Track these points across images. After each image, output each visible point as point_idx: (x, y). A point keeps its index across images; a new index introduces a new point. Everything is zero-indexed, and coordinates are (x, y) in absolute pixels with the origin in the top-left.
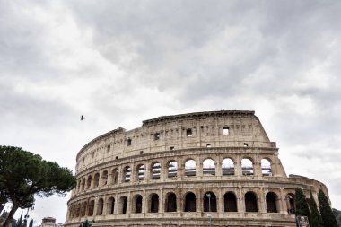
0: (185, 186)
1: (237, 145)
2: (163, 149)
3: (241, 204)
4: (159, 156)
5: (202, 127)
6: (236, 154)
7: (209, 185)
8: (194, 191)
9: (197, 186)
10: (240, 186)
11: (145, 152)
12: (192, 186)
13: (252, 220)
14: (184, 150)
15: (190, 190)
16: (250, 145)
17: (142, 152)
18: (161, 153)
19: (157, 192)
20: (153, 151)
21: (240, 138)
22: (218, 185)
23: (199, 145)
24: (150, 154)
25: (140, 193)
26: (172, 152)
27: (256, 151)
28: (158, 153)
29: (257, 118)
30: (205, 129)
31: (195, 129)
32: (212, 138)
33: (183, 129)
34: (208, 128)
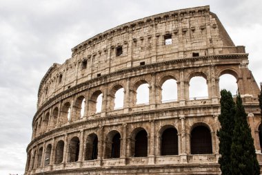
0: (108, 123)
1: (181, 56)
2: (89, 78)
4: (84, 88)
5: (135, 41)
6: (180, 70)
7: (138, 119)
8: (118, 129)
9: (123, 121)
10: (182, 116)
11: (72, 86)
12: (116, 122)
13: (199, 166)
14: (112, 75)
15: (114, 129)
16: (202, 54)
18: (87, 84)
19: (78, 135)
20: (80, 83)
21: (188, 46)
22: (149, 118)
23: (129, 66)
24: (76, 88)
26: (98, 80)
27: (209, 62)
28: (83, 84)
29: (214, 16)
30: (139, 42)
31: (126, 46)
32: (148, 52)
33: (112, 48)
34: (142, 40)
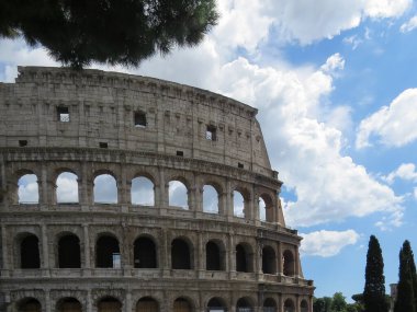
1: (228, 162)
2: (82, 143)
3: (231, 259)
4: (73, 156)
5: (167, 115)
6: (227, 179)
7: (183, 225)
8: (154, 234)
9: (161, 224)
10: (232, 232)
11: (32, 143)
12: (151, 223)
14: (133, 153)
15: (146, 232)
16: (246, 167)
17: (23, 143)
18: (77, 151)
19: (75, 231)
20: (55, 143)
21: (233, 151)
22: (197, 227)
23: (161, 149)
24: (50, 150)
25: (32, 230)
26: (105, 153)
28: (69, 150)
30: (173, 119)
31: (152, 116)
32: (187, 140)
33: (127, 108)
34: (178, 117)
